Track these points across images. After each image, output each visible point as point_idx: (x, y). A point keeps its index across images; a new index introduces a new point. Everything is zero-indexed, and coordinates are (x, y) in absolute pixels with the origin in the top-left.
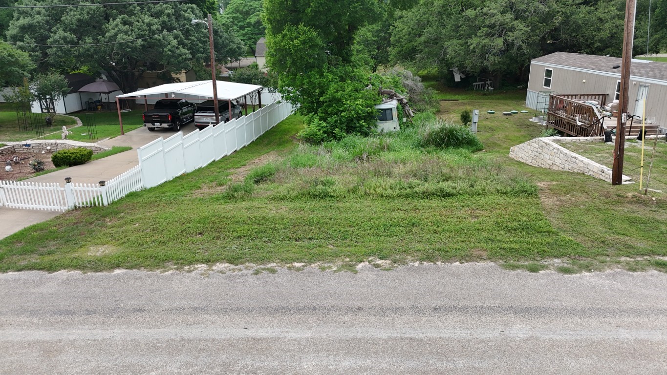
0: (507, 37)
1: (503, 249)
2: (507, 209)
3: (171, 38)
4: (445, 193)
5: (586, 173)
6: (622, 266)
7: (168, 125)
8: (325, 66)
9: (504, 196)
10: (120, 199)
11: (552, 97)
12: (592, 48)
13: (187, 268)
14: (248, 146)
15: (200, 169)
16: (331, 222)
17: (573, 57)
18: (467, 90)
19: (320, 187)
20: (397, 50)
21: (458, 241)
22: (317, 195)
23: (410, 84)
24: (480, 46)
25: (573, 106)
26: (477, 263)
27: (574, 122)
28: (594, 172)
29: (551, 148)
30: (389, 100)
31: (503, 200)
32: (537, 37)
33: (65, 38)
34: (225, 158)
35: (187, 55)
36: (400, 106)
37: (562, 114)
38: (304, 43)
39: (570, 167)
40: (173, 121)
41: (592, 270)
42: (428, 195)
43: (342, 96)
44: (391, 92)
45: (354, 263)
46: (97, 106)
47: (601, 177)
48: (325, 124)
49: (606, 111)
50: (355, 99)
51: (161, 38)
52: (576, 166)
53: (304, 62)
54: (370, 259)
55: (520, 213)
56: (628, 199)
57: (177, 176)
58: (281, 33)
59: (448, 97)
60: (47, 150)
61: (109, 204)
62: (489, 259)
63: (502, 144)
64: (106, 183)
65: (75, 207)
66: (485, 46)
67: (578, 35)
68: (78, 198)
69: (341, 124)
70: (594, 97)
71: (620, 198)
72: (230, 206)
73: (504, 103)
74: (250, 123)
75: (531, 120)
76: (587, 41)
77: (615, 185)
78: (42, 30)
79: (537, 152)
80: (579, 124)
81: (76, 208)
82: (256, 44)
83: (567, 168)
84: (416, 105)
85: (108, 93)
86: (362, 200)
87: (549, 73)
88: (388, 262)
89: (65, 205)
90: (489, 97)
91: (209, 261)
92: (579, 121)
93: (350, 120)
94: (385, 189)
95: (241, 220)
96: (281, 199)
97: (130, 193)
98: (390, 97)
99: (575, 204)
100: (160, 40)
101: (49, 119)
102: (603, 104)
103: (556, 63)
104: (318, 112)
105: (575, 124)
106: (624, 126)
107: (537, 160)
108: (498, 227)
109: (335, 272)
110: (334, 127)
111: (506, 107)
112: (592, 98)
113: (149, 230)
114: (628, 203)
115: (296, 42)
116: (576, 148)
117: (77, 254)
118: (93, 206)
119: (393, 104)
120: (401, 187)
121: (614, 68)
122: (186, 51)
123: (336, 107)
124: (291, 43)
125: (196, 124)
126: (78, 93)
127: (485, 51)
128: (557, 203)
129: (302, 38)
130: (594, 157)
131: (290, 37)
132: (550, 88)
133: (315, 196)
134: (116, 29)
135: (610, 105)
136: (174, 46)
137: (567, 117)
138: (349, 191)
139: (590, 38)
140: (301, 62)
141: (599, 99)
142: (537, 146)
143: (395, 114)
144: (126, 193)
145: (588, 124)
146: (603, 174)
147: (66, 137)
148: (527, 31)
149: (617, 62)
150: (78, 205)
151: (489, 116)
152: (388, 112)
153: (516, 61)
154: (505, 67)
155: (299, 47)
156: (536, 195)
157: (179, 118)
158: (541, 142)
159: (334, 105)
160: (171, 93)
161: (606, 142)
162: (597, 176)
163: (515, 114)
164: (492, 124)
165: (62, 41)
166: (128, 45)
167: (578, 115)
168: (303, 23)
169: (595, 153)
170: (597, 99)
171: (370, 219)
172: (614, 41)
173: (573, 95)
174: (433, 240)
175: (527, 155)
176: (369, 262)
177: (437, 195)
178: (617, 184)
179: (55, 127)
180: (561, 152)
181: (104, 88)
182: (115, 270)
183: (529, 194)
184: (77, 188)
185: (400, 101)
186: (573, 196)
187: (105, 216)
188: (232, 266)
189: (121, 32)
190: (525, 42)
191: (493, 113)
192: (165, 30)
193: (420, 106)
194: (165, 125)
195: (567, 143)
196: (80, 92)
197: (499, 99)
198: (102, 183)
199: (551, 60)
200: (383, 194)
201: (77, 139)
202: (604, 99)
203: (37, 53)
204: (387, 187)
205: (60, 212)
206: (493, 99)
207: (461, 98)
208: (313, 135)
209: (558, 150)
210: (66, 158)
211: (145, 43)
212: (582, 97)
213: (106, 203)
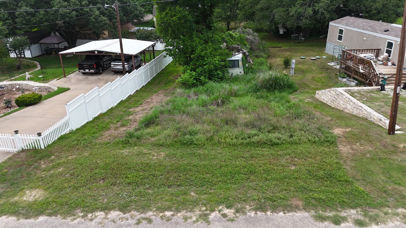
0: (314, 7)
1: (314, 199)
2: (316, 157)
3: (95, 9)
4: (273, 143)
5: (368, 119)
6: (400, 218)
7: (94, 71)
8: (195, 33)
9: (314, 145)
10: (53, 142)
11: (344, 52)
12: (369, 14)
13: (90, 215)
14: (145, 85)
15: (112, 109)
16: (194, 169)
17: (357, 21)
18: (288, 39)
19: (188, 137)
20: (243, 13)
21: (282, 190)
22: (185, 143)
23: (251, 38)
24: (297, 13)
25: (358, 59)
26: (295, 213)
27: (358, 70)
28: (374, 119)
29: (344, 97)
30: (237, 53)
31: (313, 149)
32: (334, 7)
33: (26, 12)
34: (130, 97)
35: (106, 21)
36: (244, 58)
37: (350, 64)
38: (180, 19)
39: (357, 112)
40: (97, 68)
41: (379, 224)
42: (261, 144)
43: (206, 54)
44: (238, 47)
45: (208, 212)
46: (51, 52)
47: (379, 124)
48: (194, 73)
49: (379, 60)
50: (215, 56)
51: (88, 10)
52: (361, 112)
53: (180, 31)
54: (220, 208)
55: (325, 162)
56: (400, 149)
57: (95, 116)
58: (165, 11)
59: (275, 45)
60: (17, 88)
61: (45, 147)
62: (305, 209)
63: (310, 85)
64: (42, 134)
65: (22, 149)
66: (300, 13)
67: (360, 5)
68: (24, 143)
69: (205, 73)
70: (371, 51)
71: (395, 148)
72: (125, 152)
73: (311, 50)
74: (146, 70)
75: (329, 64)
76: (366, 8)
77: (390, 134)
78: (12, 6)
79: (334, 98)
80: (362, 71)
81: (23, 151)
82: (153, 8)
83: (355, 112)
84: (255, 53)
85: (58, 44)
86: (216, 148)
87: (341, 31)
88: (233, 211)
89: (15, 148)
90: (302, 44)
91: (106, 209)
92: (362, 70)
93: (211, 71)
94: (232, 139)
95: (132, 166)
96: (161, 145)
97: (61, 136)
98: (237, 51)
99: (363, 153)
100: (87, 12)
101: (18, 65)
102: (377, 56)
103: (346, 25)
104: (190, 65)
105: (359, 71)
106: (398, 95)
107: (334, 103)
108: (310, 175)
109: (194, 222)
110: (200, 75)
111: (312, 53)
112: (370, 52)
113: (68, 175)
114: (400, 152)
115: (174, 18)
116: (361, 97)
117: (16, 198)
118: (34, 149)
119: (239, 56)
120: (243, 137)
121: (385, 31)
122: (105, 18)
123: (202, 62)
124: (171, 19)
125: (112, 70)
126: (39, 44)
127: (299, 16)
128: (351, 151)
129: (179, 15)
130: (373, 105)
131: (171, 15)
132: (342, 42)
133: (184, 144)
134: (59, 5)
135: (382, 57)
136: (97, 16)
137: (353, 66)
138: (207, 140)
139: (368, 7)
140: (178, 31)
141: (374, 52)
142: (334, 93)
143: (240, 63)
144: (58, 137)
145: (368, 72)
146: (381, 122)
147: (29, 79)
148: (327, 3)
149: (387, 27)
150: (24, 148)
151: (301, 60)
152: (236, 62)
153: (320, 22)
154: (312, 26)
155: (176, 22)
156: (336, 144)
157: (101, 66)
158: (337, 92)
159: (200, 60)
160: (95, 51)
161: (381, 91)
162: (376, 123)
163: (319, 59)
164: (304, 67)
165: (25, 14)
166: (67, 16)
167: (361, 65)
168: (179, 5)
169: (374, 102)
170: (373, 53)
171: (221, 167)
172: (384, 9)
173: (358, 50)
174: (264, 189)
175: (328, 98)
176: (219, 211)
177: (267, 144)
178: (391, 134)
179: (22, 71)
180: (351, 101)
181: (55, 40)
182: (40, 218)
183: (331, 144)
184: (23, 137)
185: (244, 54)
186: (361, 145)
187: (40, 159)
188: (122, 215)
189: (62, 7)
190: (326, 10)
191: (304, 58)
192: (91, 5)
193: (257, 53)
194: (92, 71)
195: (355, 92)
196: (40, 43)
197: (308, 46)
198: (39, 134)
199: (343, 23)
200: (231, 143)
201: (35, 81)
202: (378, 52)
203: (9, 21)
204: (234, 137)
205: (13, 153)
206: (304, 46)
207: (284, 46)
208: (187, 81)
209: (349, 99)
210: (24, 101)
211: (78, 14)
212: (364, 51)
213: (43, 147)
